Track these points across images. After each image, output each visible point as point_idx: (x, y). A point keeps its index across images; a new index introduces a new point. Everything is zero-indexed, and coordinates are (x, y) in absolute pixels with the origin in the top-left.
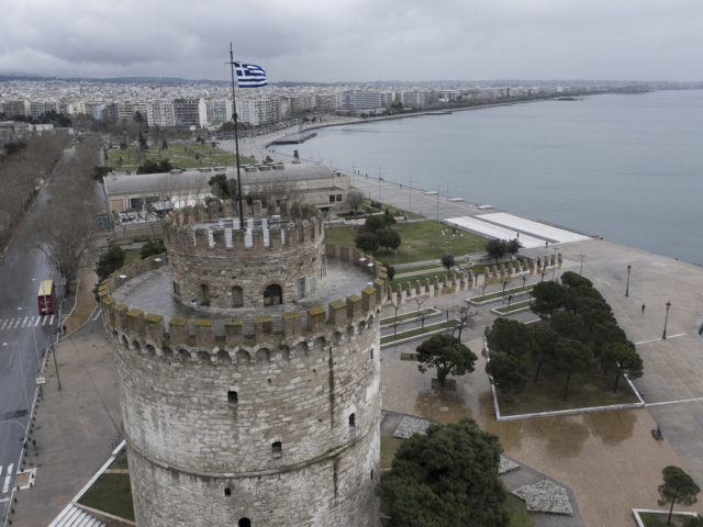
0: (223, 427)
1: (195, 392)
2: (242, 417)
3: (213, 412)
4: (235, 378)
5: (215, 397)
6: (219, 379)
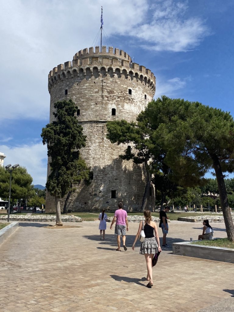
4: (67, 84)
5: (62, 93)
6: (63, 86)
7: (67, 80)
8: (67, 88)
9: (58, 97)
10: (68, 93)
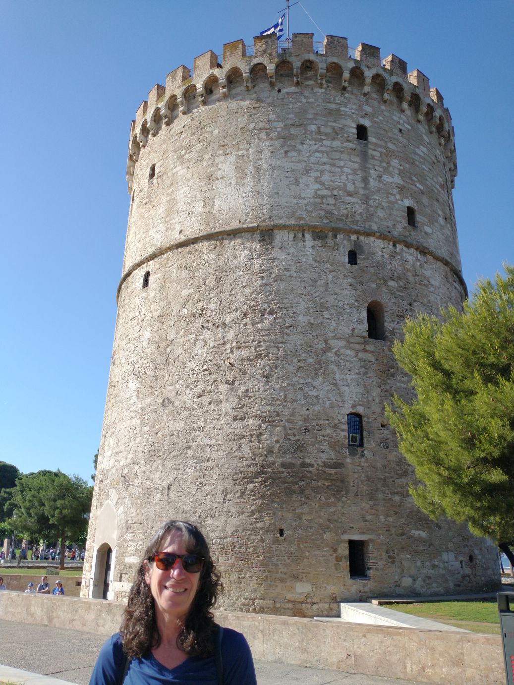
0: (350, 164)
1: (314, 119)
2: (373, 157)
3: (336, 144)
4: (365, 111)
5: (341, 126)
6: (345, 107)
7: (362, 98)
8: (366, 123)
9: (319, 132)
10: (372, 139)
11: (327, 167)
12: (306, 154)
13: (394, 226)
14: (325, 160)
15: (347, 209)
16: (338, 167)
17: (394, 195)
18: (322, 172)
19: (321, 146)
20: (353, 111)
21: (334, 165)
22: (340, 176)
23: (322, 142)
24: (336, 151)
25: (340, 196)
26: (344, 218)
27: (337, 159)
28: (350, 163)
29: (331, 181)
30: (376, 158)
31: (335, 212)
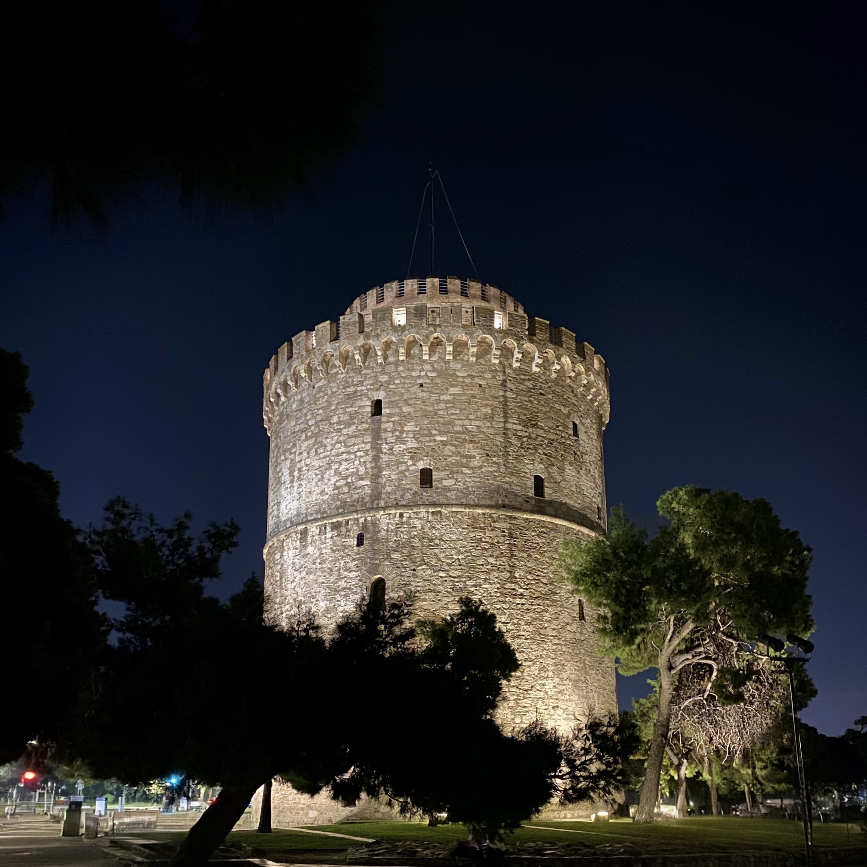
0: (363, 447)
2: (386, 430)
3: (352, 429)
4: (380, 382)
5: (357, 409)
6: (363, 385)
7: (378, 369)
8: (380, 395)
9: (339, 422)
10: (386, 410)
11: (344, 456)
12: (329, 448)
13: (402, 496)
14: (343, 450)
15: (358, 493)
16: (352, 453)
17: (406, 463)
18: (340, 464)
19: (340, 436)
20: (369, 387)
21: (349, 453)
22: (353, 462)
23: (340, 432)
24: (351, 437)
25: (353, 482)
26: (355, 504)
27: (351, 446)
28: (363, 445)
29: (347, 469)
30: (389, 430)
31: (348, 500)
